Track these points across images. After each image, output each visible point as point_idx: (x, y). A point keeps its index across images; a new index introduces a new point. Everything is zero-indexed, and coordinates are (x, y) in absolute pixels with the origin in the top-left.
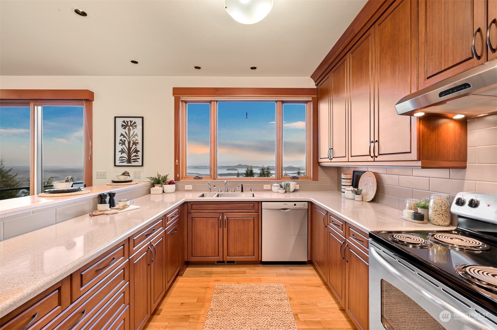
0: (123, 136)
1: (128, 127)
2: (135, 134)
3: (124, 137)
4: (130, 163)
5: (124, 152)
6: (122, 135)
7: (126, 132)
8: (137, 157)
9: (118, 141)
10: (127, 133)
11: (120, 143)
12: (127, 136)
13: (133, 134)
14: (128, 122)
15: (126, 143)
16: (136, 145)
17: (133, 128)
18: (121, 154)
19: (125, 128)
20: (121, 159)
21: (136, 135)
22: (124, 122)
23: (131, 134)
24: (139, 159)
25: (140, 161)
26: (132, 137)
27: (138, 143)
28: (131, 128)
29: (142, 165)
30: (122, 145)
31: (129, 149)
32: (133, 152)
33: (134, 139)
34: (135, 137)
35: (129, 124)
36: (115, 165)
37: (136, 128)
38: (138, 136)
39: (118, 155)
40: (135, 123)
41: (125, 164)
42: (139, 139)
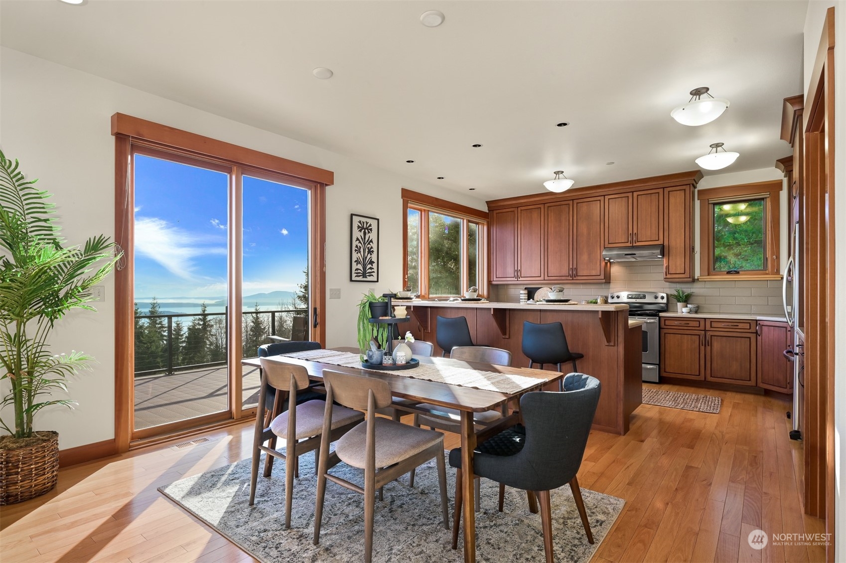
0: (358, 242)
1: (363, 230)
2: (370, 239)
3: (360, 242)
4: (365, 277)
5: (359, 263)
6: (358, 239)
7: (361, 237)
8: (373, 270)
9: (354, 248)
10: (363, 238)
11: (356, 250)
13: (368, 240)
14: (363, 223)
15: (362, 250)
16: (371, 254)
17: (369, 232)
18: (357, 265)
19: (360, 231)
20: (356, 272)
21: (371, 241)
22: (360, 222)
23: (366, 240)
24: (374, 272)
25: (375, 274)
26: (367, 243)
27: (373, 252)
28: (366, 231)
29: (377, 281)
30: (357, 253)
31: (365, 258)
32: (368, 262)
33: (369, 246)
34: (370, 243)
35: (365, 227)
36: (351, 280)
37: (372, 232)
38: (373, 243)
39: (354, 266)
40: (370, 225)
41: (361, 278)
42: (375, 246)
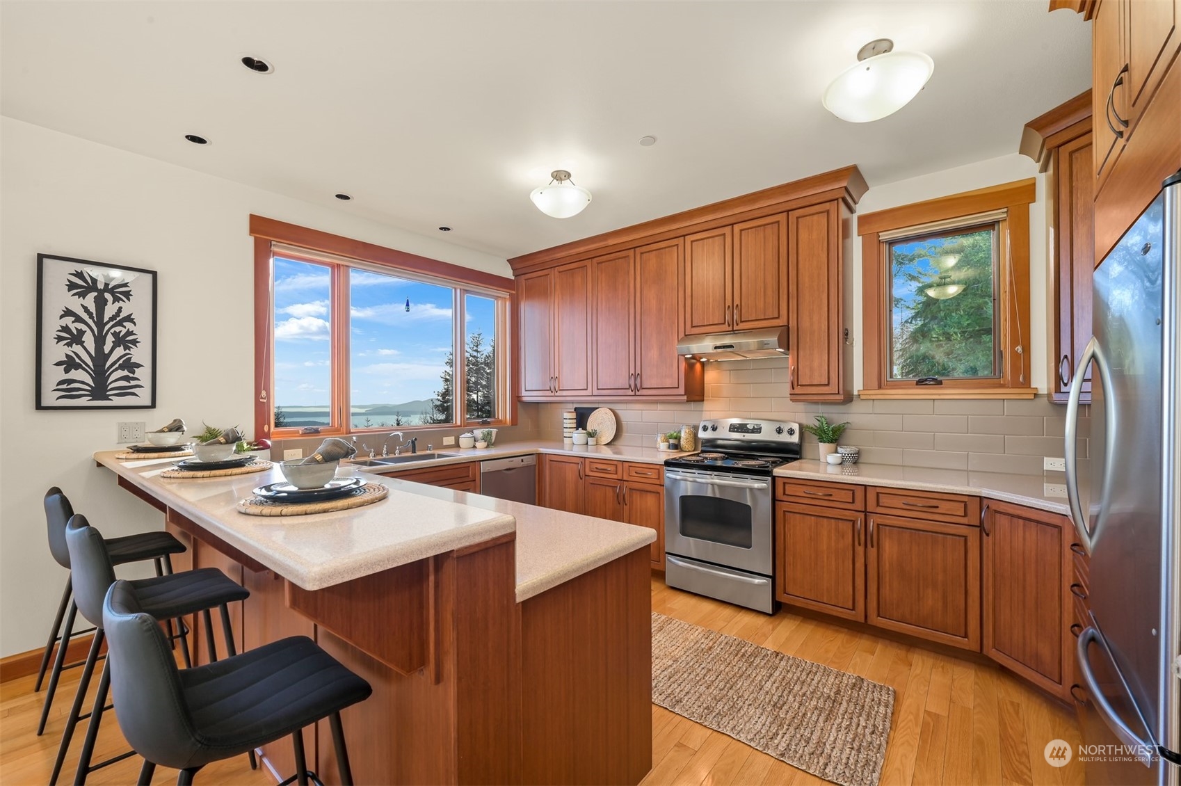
0: (73, 319)
1: (94, 294)
2: (122, 315)
3: (78, 319)
4: (107, 398)
5: (78, 367)
6: (69, 313)
7: (86, 309)
8: (133, 383)
9: (51, 331)
10: (92, 310)
11: (60, 338)
12: (91, 316)
13: (117, 315)
14: (93, 277)
15: (88, 339)
16: (127, 348)
17: (116, 299)
18: (68, 372)
19: (81, 296)
20: (61, 387)
21: (129, 318)
22: (77, 276)
23: (107, 316)
24: (140, 387)
25: (143, 393)
26: (111, 323)
27: (135, 342)
28: (108, 296)
29: (153, 406)
30: (70, 345)
31: (100, 357)
32: (117, 365)
33: (118, 329)
34: (125, 324)
35: (100, 288)
36: (40, 405)
37: (129, 300)
38: (135, 324)
39: (55, 374)
40: (122, 285)
41: (83, 402)
42: (142, 330)
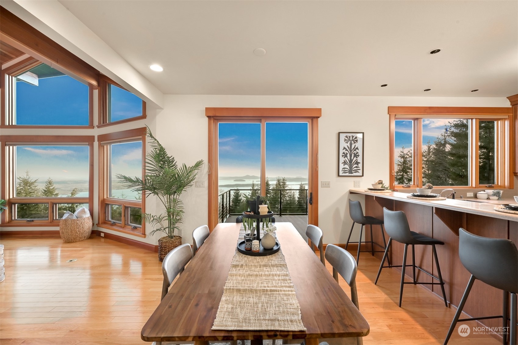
0: (345, 150)
1: (350, 142)
2: (356, 147)
3: (347, 150)
4: (352, 173)
5: (346, 164)
6: (344, 148)
7: (348, 146)
8: (358, 168)
9: (341, 154)
11: (343, 156)
12: (349, 149)
13: (355, 147)
14: (350, 137)
15: (348, 155)
16: (357, 158)
17: (355, 143)
18: (344, 166)
19: (347, 143)
20: (343, 170)
21: (357, 148)
22: (347, 137)
23: (353, 148)
24: (360, 169)
25: (361, 171)
26: (353, 150)
27: (358, 156)
28: (353, 142)
29: (363, 176)
30: (344, 158)
31: (351, 161)
32: (354, 163)
33: (355, 152)
34: (356, 150)
35: (351, 139)
36: (339, 176)
37: (357, 142)
38: (358, 150)
39: (341, 166)
40: (356, 138)
41: (347, 174)
42: (360, 152)
